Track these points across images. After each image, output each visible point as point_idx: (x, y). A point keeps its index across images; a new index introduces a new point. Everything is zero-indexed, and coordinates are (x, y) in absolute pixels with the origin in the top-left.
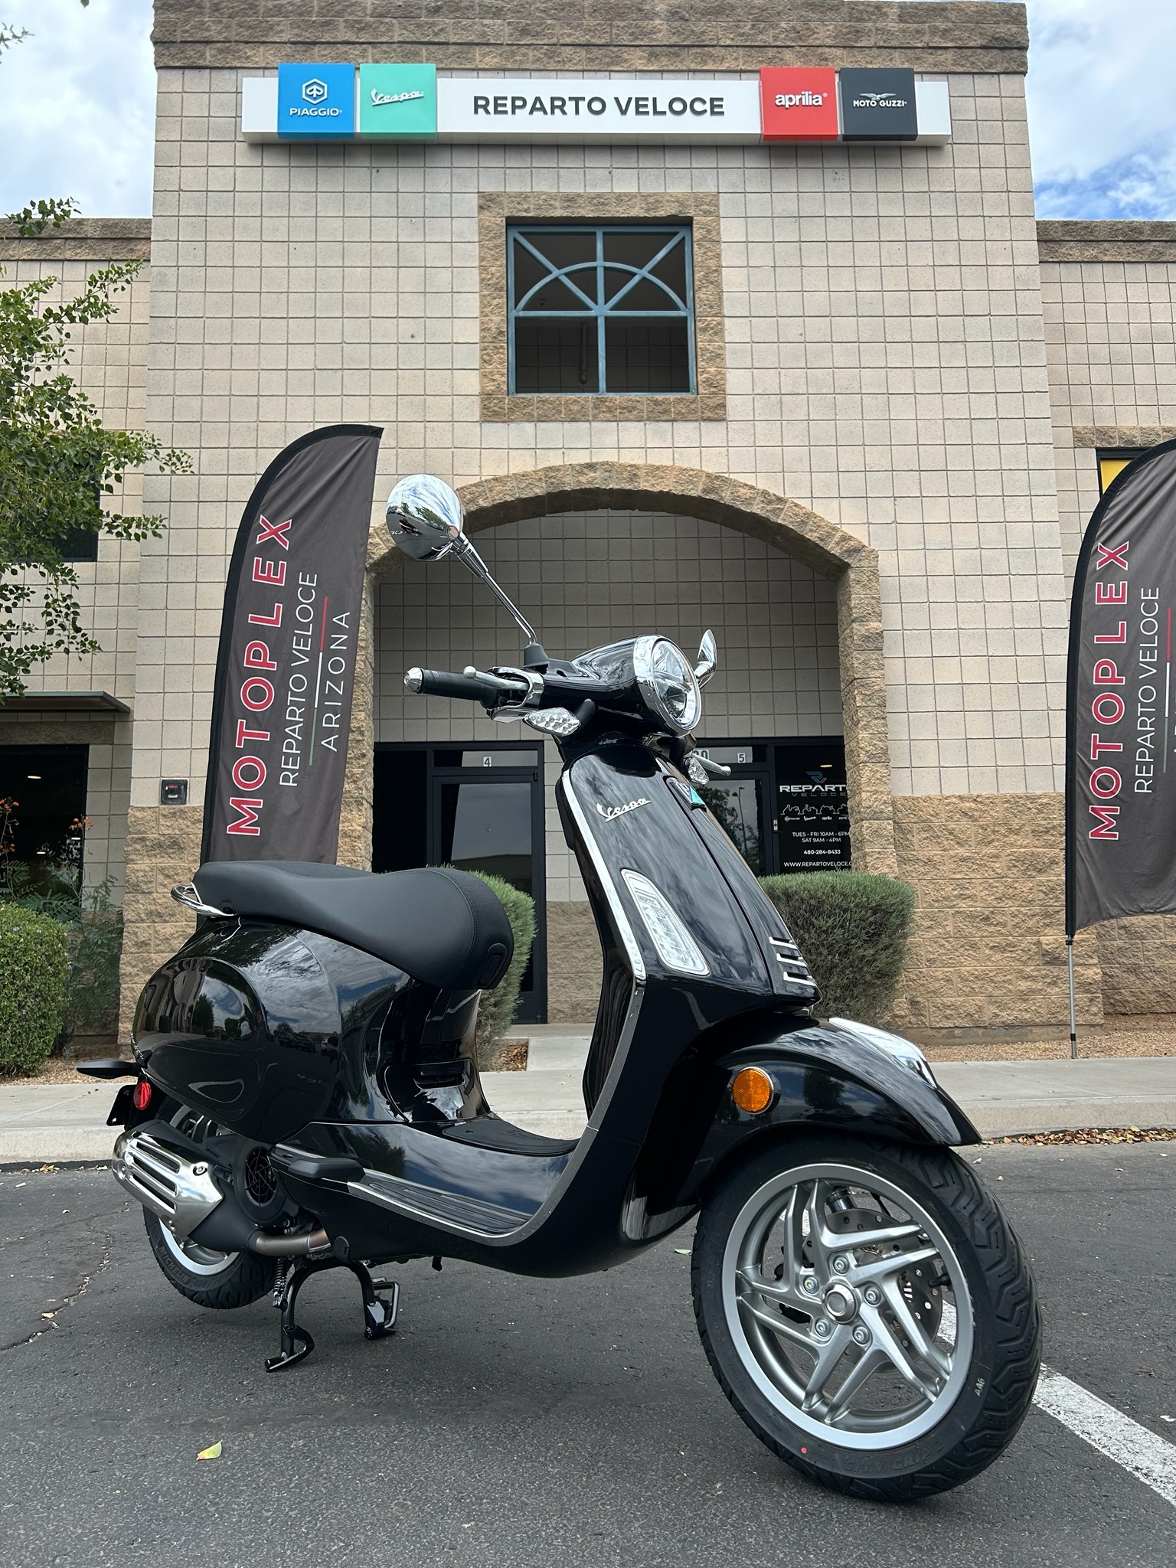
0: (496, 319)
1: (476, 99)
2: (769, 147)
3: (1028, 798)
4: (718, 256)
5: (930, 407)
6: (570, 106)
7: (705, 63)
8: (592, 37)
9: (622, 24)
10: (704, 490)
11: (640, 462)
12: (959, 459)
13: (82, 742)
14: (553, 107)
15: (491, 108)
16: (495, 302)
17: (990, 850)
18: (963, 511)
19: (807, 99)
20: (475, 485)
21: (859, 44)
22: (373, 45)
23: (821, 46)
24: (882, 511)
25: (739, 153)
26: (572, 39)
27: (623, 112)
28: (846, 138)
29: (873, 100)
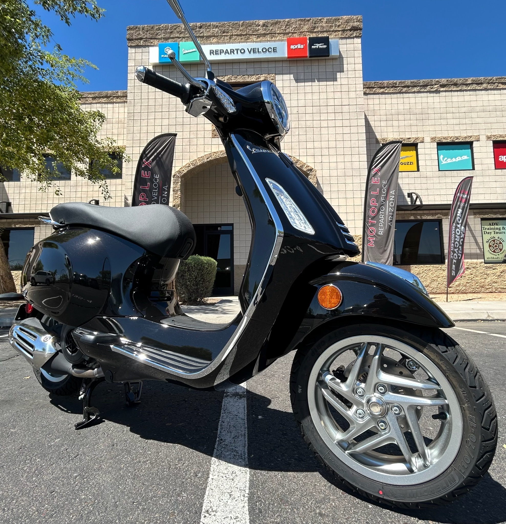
2: (290, 60)
3: (355, 236)
5: (332, 130)
6: (235, 52)
7: (272, 38)
8: (242, 32)
9: (250, 28)
12: (340, 144)
14: (231, 52)
15: (214, 53)
18: (340, 159)
19: (299, 46)
20: (209, 154)
21: (315, 31)
22: (184, 38)
23: (304, 32)
24: (318, 159)
25: (281, 63)
26: (236, 33)
27: (249, 52)
28: (310, 57)
29: (317, 46)
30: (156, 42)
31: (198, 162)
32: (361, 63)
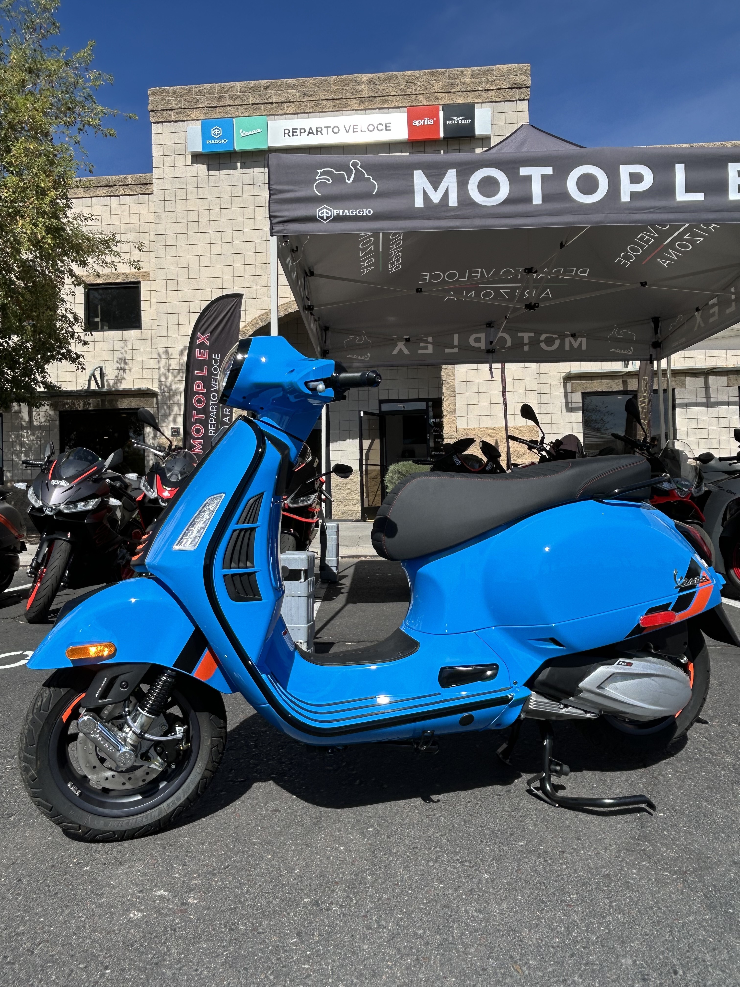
1: (285, 130)
3: (515, 428)
6: (324, 131)
7: (384, 104)
8: (335, 95)
9: (347, 88)
14: (317, 131)
15: (291, 134)
19: (427, 121)
21: (453, 91)
22: (241, 107)
23: (436, 93)
26: (326, 97)
27: (347, 132)
28: (445, 138)
29: (456, 120)
30: (195, 114)
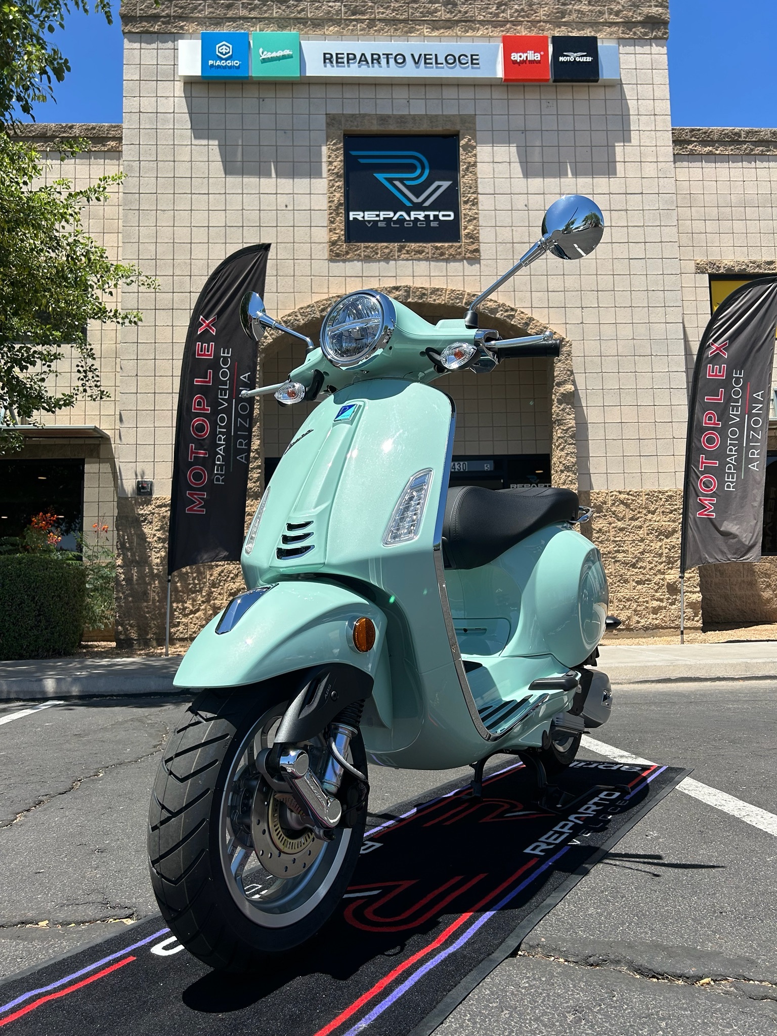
0: (338, 195)
1: (325, 54)
2: (507, 86)
3: (660, 492)
4: (475, 155)
6: (383, 61)
7: (466, 31)
8: (397, 14)
9: (416, 6)
10: (466, 303)
11: (427, 286)
12: (622, 284)
13: (80, 457)
14: (373, 59)
15: (334, 62)
16: (337, 184)
17: (636, 523)
18: (623, 316)
19: (531, 56)
20: (326, 300)
21: (564, 20)
22: (260, 20)
23: (540, 21)
24: (575, 316)
25: (488, 89)
26: (384, 15)
27: (416, 63)
28: (555, 81)
29: (572, 57)
30: (191, 27)
31: (300, 317)
32: (668, 97)
